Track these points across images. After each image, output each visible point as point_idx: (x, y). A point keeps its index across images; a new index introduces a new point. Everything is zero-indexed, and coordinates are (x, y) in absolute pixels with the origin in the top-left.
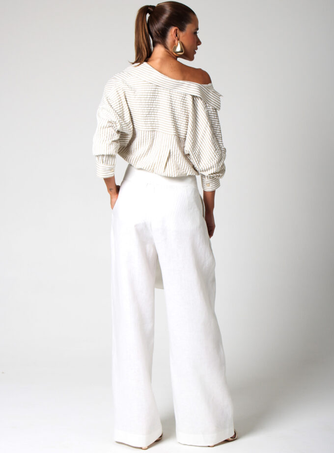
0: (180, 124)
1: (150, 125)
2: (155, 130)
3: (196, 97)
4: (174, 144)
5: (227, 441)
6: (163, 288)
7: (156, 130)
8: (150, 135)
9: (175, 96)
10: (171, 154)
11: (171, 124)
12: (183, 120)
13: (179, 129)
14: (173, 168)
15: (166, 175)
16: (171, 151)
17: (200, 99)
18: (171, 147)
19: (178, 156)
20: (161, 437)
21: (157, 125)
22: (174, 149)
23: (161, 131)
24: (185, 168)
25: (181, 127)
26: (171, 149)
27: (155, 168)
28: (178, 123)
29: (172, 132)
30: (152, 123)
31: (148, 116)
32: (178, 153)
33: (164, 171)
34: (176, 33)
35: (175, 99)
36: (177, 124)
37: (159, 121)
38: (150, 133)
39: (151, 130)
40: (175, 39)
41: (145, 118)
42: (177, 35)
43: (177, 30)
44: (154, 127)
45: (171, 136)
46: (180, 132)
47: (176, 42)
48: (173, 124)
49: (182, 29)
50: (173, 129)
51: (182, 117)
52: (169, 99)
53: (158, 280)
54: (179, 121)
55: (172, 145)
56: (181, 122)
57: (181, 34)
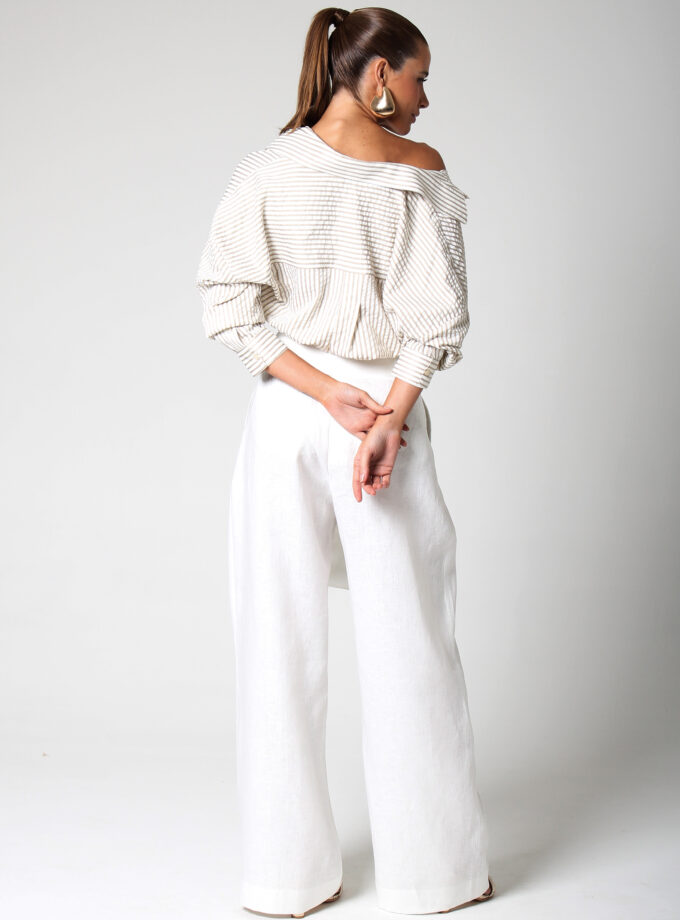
0: (378, 251)
1: (316, 256)
2: (328, 266)
3: (413, 192)
4: (369, 292)
5: (476, 901)
6: (347, 587)
7: (330, 266)
8: (317, 277)
9: (367, 195)
10: (363, 312)
11: (361, 252)
12: (384, 243)
13: (378, 261)
14: (367, 341)
15: (355, 357)
16: (363, 308)
17: (420, 198)
18: (363, 299)
19: (376, 316)
20: (338, 893)
21: (331, 257)
22: (368, 302)
23: (340, 267)
24: (390, 340)
25: (381, 257)
26: (363, 303)
27: (332, 342)
28: (375, 250)
29: (364, 269)
30: (322, 251)
31: (311, 237)
32: (376, 311)
33: (351, 349)
34: (382, 70)
35: (368, 200)
36: (373, 252)
37: (334, 247)
38: (317, 273)
39: (319, 266)
40: (377, 83)
41: (305, 242)
42: (382, 76)
43: (384, 64)
44: (326, 261)
45: (361, 276)
46: (380, 267)
47: (380, 88)
48: (366, 252)
49: (395, 65)
50: (366, 262)
51: (382, 237)
52: (355, 202)
53: (336, 569)
54: (376, 246)
55: (364, 295)
56: (381, 247)
57: (391, 75)
